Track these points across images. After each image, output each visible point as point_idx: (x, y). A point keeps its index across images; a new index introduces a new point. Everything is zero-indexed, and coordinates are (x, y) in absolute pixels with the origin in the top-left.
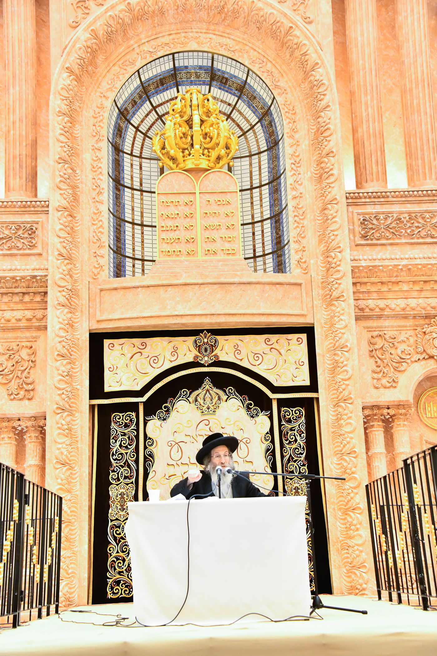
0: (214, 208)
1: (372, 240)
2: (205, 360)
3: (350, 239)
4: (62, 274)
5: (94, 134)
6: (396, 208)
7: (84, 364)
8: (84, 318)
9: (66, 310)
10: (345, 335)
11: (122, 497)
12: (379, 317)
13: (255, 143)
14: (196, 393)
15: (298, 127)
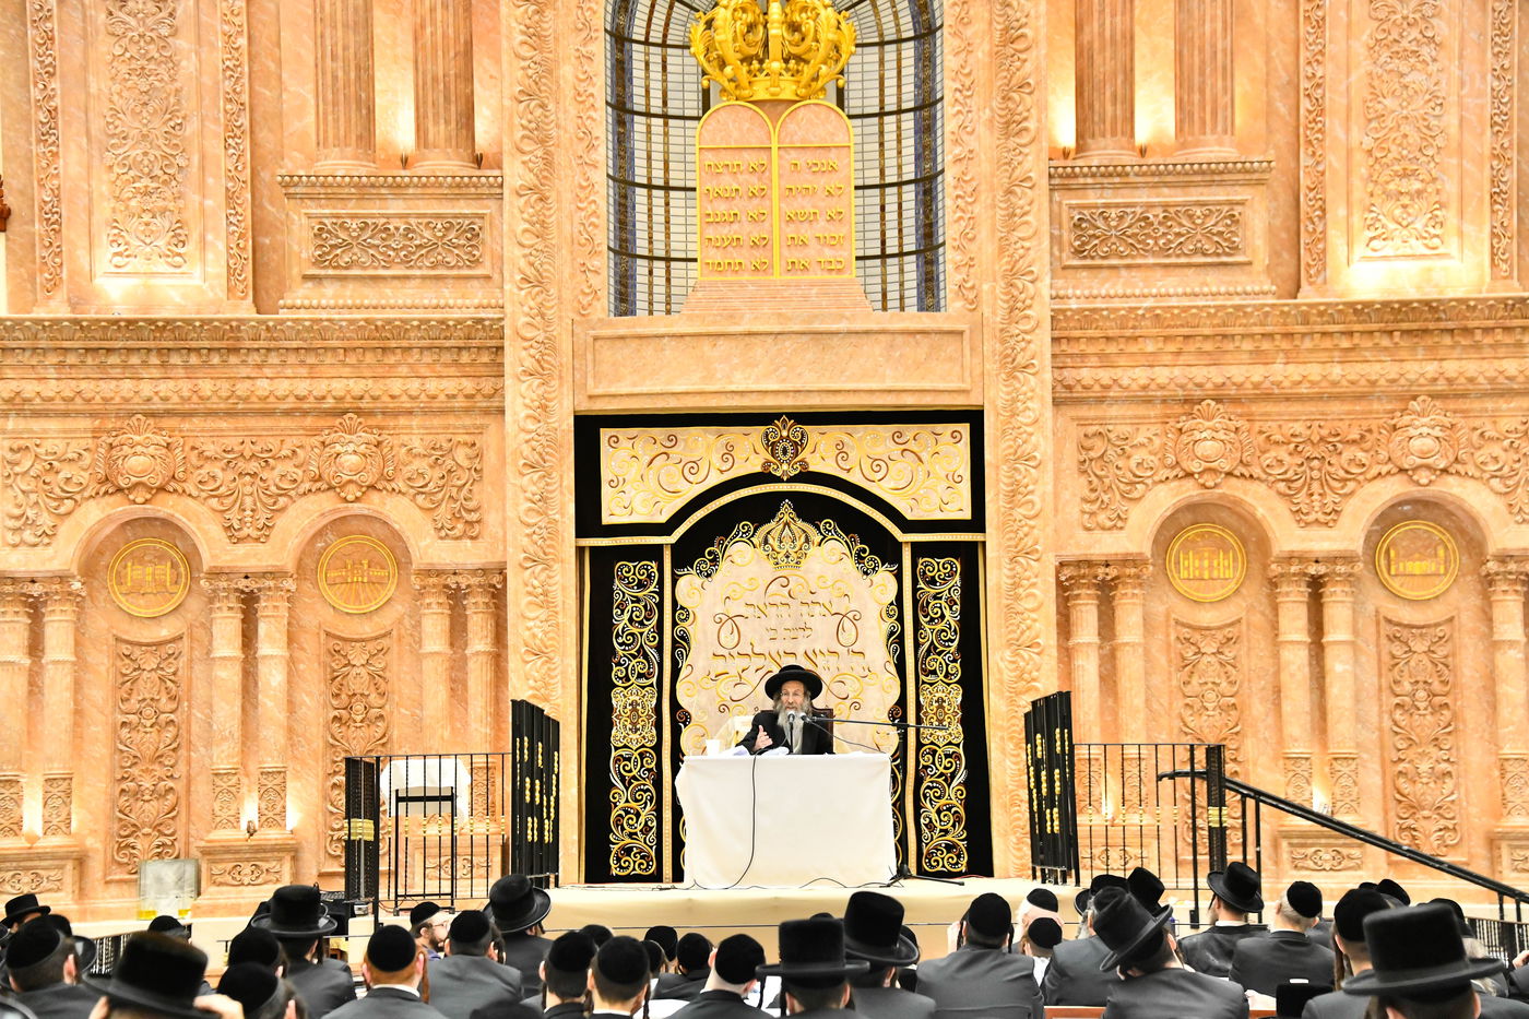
0: (805, 180)
1: (1093, 258)
2: (784, 469)
3: (1052, 254)
4: (528, 315)
5: (580, 26)
6: (1143, 197)
7: (565, 476)
8: (565, 389)
9: (537, 382)
10: (1033, 438)
11: (634, 710)
12: (1100, 400)
13: (891, 17)
14: (766, 528)
15: (971, 12)
